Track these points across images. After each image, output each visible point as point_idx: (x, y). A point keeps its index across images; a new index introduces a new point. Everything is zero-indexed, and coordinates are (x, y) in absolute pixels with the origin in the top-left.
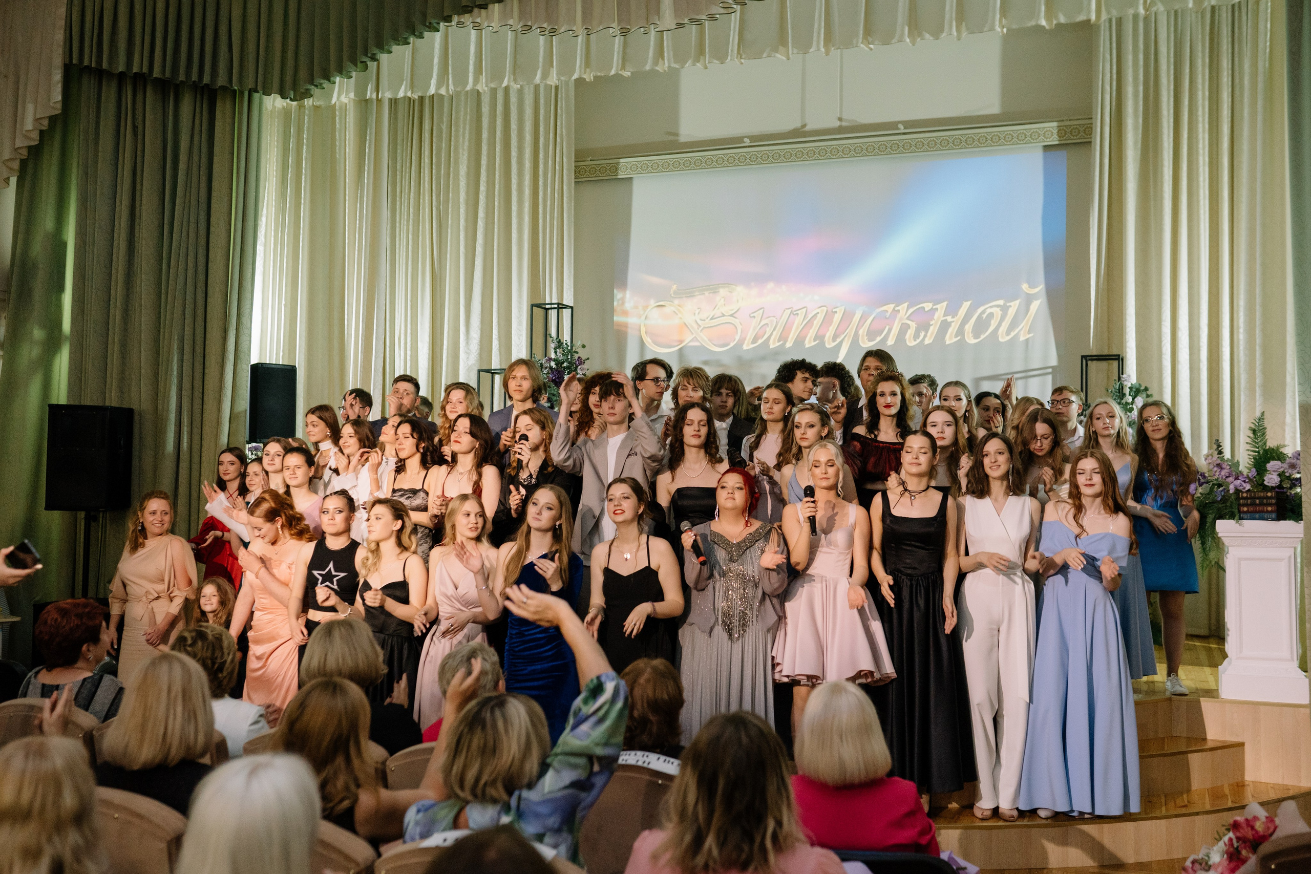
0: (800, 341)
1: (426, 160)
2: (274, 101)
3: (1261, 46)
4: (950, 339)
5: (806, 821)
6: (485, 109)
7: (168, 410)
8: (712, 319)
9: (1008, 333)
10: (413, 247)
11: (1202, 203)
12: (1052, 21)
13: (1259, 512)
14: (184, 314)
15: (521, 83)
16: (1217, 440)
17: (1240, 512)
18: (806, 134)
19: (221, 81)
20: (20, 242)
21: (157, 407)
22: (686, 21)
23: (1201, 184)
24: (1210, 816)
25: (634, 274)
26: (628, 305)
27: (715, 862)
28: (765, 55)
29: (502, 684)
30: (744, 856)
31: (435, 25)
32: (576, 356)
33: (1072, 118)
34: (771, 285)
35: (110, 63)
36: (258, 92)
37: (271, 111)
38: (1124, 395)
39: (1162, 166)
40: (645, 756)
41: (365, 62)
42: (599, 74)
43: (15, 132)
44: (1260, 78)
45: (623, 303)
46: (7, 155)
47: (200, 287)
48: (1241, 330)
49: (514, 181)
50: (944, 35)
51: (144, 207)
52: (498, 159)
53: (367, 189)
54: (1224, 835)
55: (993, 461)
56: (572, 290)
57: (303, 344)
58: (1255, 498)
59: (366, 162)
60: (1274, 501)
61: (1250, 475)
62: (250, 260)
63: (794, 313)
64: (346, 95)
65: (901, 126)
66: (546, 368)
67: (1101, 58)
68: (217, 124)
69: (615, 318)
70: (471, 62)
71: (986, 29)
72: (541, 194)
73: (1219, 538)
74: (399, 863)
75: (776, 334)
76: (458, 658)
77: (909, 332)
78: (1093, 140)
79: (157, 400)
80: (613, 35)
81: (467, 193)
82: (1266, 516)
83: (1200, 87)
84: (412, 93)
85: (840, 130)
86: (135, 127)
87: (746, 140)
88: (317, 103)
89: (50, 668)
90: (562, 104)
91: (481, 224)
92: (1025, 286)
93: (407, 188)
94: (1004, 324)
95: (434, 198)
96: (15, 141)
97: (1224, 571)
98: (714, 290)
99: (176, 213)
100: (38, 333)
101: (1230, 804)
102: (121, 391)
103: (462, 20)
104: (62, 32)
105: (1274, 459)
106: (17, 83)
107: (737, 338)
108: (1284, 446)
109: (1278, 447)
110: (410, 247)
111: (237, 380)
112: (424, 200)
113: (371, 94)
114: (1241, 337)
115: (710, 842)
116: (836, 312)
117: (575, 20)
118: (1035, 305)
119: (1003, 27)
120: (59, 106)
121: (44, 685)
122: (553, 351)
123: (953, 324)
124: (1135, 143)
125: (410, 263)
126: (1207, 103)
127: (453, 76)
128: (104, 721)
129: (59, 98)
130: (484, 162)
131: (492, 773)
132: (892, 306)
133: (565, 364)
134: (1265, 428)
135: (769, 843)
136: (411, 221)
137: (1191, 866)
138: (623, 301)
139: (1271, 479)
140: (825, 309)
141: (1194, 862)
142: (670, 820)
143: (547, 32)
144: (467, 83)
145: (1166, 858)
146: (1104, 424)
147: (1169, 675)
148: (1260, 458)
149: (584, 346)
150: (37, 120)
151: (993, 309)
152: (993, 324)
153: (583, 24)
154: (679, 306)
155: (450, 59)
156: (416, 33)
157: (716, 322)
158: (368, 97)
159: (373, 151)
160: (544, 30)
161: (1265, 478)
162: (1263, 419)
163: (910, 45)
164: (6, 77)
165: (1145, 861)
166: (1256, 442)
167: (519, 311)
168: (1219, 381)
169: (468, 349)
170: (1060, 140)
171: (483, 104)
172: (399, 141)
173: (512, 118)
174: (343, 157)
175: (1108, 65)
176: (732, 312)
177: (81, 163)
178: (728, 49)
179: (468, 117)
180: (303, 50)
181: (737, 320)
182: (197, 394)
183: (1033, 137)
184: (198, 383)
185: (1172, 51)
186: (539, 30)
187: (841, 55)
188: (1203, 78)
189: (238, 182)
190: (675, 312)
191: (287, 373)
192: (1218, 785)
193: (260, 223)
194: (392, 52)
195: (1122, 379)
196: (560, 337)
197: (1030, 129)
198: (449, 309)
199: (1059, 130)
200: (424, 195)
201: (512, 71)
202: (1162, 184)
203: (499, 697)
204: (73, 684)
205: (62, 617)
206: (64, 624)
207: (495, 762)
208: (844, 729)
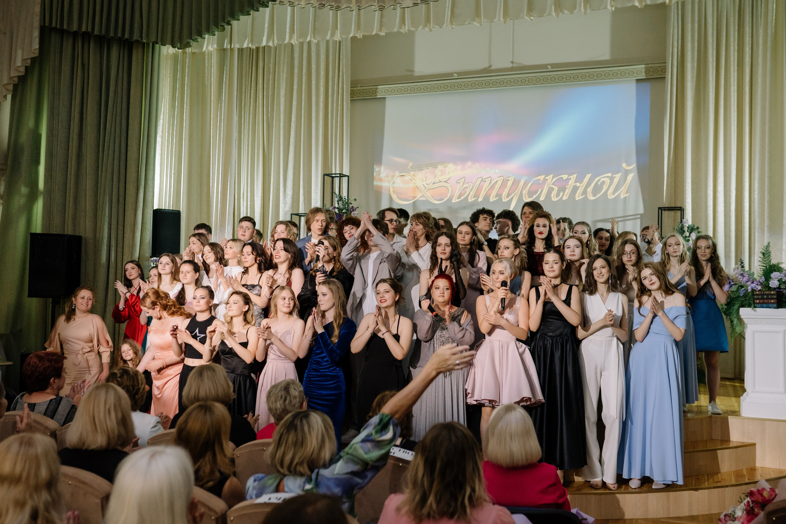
0: (487, 197)
1: (260, 86)
2: (167, 50)
3: (770, 19)
4: (578, 197)
5: (490, 490)
6: (296, 55)
7: (103, 237)
8: (433, 184)
9: (614, 194)
10: (252, 139)
11: (732, 114)
12: (642, 4)
13: (766, 303)
14: (113, 179)
15: (318, 39)
16: (741, 259)
17: (754, 303)
18: (491, 71)
19: (136, 37)
20: (13, 134)
21: (96, 235)
22: (419, 2)
23: (732, 103)
24: (735, 488)
25: (386, 156)
26: (383, 175)
27: (434, 512)
28: (467, 23)
29: (305, 404)
30: (451, 509)
31: (266, 3)
32: (351, 206)
33: (654, 62)
34: (469, 163)
35: (68, 25)
36: (158, 44)
37: (166, 56)
38: (684, 232)
39: (709, 92)
41: (224, 26)
42: (366, 34)
43: (10, 67)
44: (769, 39)
45: (379, 174)
46: (5, 81)
47: (123, 163)
48: (756, 192)
49: (314, 99)
50: (576, 11)
51: (88, 114)
52: (304, 86)
53: (224, 103)
54: (745, 499)
55: (599, 273)
56: (349, 165)
57: (185, 197)
58: (764, 295)
59: (224, 87)
60: (775, 297)
61: (761, 281)
62: (153, 146)
63: (483, 180)
64: (212, 46)
65: (549, 67)
67: (672, 26)
68: (133, 63)
69: (375, 183)
70: (288, 26)
71: (602, 8)
72: (330, 107)
73: (741, 319)
74: (242, 513)
75: (472, 194)
76: (279, 388)
77: (553, 192)
78: (666, 76)
79: (96, 231)
80: (375, 10)
81: (285, 106)
82: (770, 305)
83: (732, 44)
84: (252, 45)
85: (512, 69)
86: (83, 65)
87: (455, 75)
88: (194, 51)
89: (30, 393)
90: (343, 52)
91: (293, 125)
92: (624, 165)
93: (248, 103)
94: (611, 188)
95: (265, 109)
96: (10, 73)
97: (744, 339)
98: (435, 166)
99: (108, 117)
100: (24, 190)
101: (747, 481)
102: (74, 226)
103: (283, 0)
104: (39, 6)
105: (775, 271)
106: (12, 37)
107: (449, 195)
108: (782, 263)
109: (778, 264)
110: (250, 139)
111: (145, 219)
112: (259, 111)
113: (227, 46)
114: (756, 197)
115: (431, 500)
116: (509, 180)
118: (630, 177)
119: (612, 7)
120: (37, 52)
122: (336, 203)
123: (580, 188)
124: (692, 78)
125: (250, 148)
126: (736, 54)
127: (276, 35)
128: (63, 425)
129: (37, 47)
130: (295, 87)
131: (300, 458)
132: (543, 176)
133: (344, 211)
134: (770, 252)
135: (467, 502)
136: (251, 123)
137: (723, 518)
138: (379, 173)
139: (774, 283)
140: (502, 178)
141: (725, 516)
142: (407, 487)
143: (334, 8)
144: (285, 39)
145: (707, 513)
146: (673, 249)
147: (710, 402)
148: (767, 270)
149: (355, 200)
150: (24, 60)
151: (605, 178)
152: (605, 188)
153: (356, 3)
154: (413, 176)
155: (275, 24)
156: (255, 8)
157: (436, 185)
158: (225, 47)
159: (228, 80)
160: (332, 6)
161: (770, 283)
162: (769, 247)
163: (556, 17)
164: (5, 33)
165: (695, 514)
166: (764, 261)
167: (316, 178)
168: (742, 224)
169: (285, 201)
170: (646, 76)
171: (295, 52)
172: (244, 74)
173: (312, 61)
174: (209, 83)
175: (676, 30)
176: (446, 180)
177: (50, 87)
178: (445, 18)
179: (286, 60)
180: (186, 19)
181: (449, 185)
182: (120, 227)
183: (630, 74)
184: (121, 222)
185: (715, 21)
186: (329, 7)
187: (513, 24)
188: (734, 38)
189: (146, 96)
190: (411, 179)
191: (175, 216)
192: (740, 469)
193: (159, 124)
194: (239, 20)
195: (683, 222)
196: (341, 194)
197: (628, 69)
198: (274, 176)
199: (646, 70)
200: (259, 107)
201: (312, 31)
202: (708, 103)
203: (304, 412)
204: (44, 402)
205: (40, 361)
206: (40, 365)
207: (303, 450)
208: (513, 433)
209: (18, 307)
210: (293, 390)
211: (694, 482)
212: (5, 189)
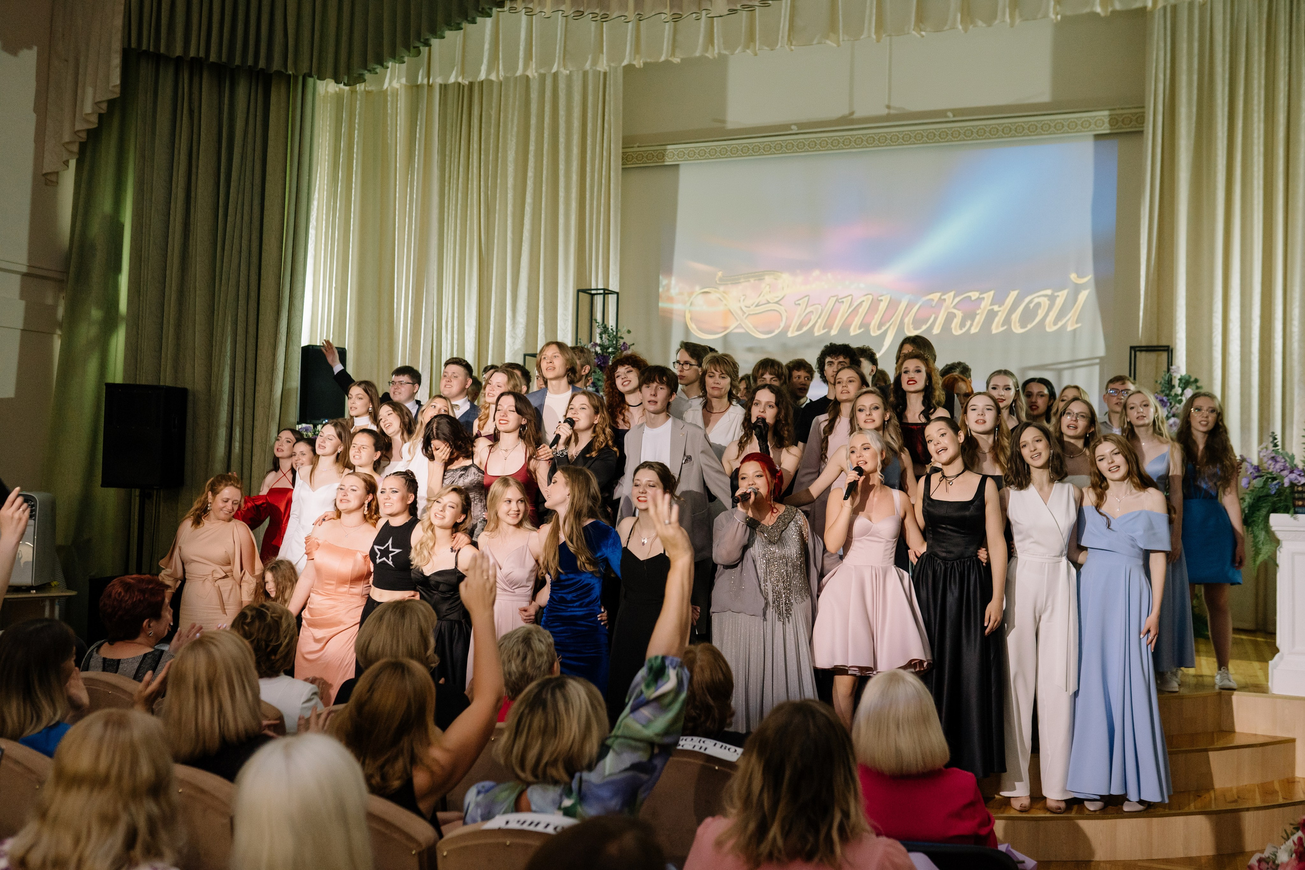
0: (845, 328)
1: (475, 146)
2: (327, 86)
4: (996, 328)
6: (534, 95)
7: (221, 391)
8: (757, 306)
9: (1055, 323)
10: (461, 231)
11: (1256, 193)
12: (1107, 9)
14: (238, 296)
15: (571, 69)
16: (1273, 433)
17: (1295, 506)
18: (853, 122)
19: (276, 66)
20: (79, 223)
21: (210, 387)
22: (739, 7)
23: (1256, 174)
24: (1261, 812)
25: (680, 260)
26: (674, 292)
27: (780, 851)
28: (815, 42)
29: (557, 666)
31: (489, 11)
32: (621, 342)
33: (1124, 107)
34: (816, 273)
35: (168, 46)
36: (312, 77)
37: (324, 96)
38: (1173, 387)
39: (1216, 155)
40: (701, 742)
41: (418, 47)
42: (649, 60)
43: (75, 115)
45: (668, 290)
46: (67, 138)
47: (254, 269)
48: (1295, 322)
49: (562, 166)
50: (997, 22)
51: (199, 190)
52: (546, 145)
53: (418, 174)
54: (1293, 834)
55: (1033, 449)
56: (618, 275)
57: (353, 327)
59: (417, 147)
62: (302, 246)
63: (839, 301)
64: (398, 80)
65: (950, 114)
67: (1155, 47)
68: (272, 108)
69: (661, 305)
70: (522, 48)
71: (1039, 16)
72: (588, 180)
73: (1273, 532)
74: (463, 844)
75: (821, 322)
76: (514, 639)
77: (955, 321)
78: (1145, 129)
79: (210, 380)
80: (665, 20)
81: (515, 179)
83: (1256, 76)
84: (463, 78)
85: (888, 118)
86: (191, 111)
87: (793, 127)
88: (369, 88)
89: (112, 642)
90: (610, 90)
91: (528, 209)
92: (1073, 276)
93: (455, 173)
94: (1051, 314)
95: (482, 183)
96: (74, 125)
97: (1277, 565)
98: (760, 277)
99: (231, 195)
100: (96, 314)
101: (1281, 801)
102: (176, 372)
103: (515, 6)
104: (121, 16)
106: (77, 67)
107: (782, 325)
110: (458, 232)
111: (289, 361)
112: (472, 184)
113: (422, 80)
114: (1295, 329)
115: (775, 831)
116: (882, 300)
117: (627, 6)
118: (1083, 295)
119: (1057, 14)
120: (118, 90)
121: (104, 659)
122: (598, 336)
123: (1000, 314)
124: (1189, 132)
125: (458, 247)
126: (1263, 92)
127: (503, 62)
129: (118, 82)
130: (532, 148)
131: (553, 753)
132: (938, 295)
133: (610, 350)
135: (835, 835)
136: (459, 206)
137: (1257, 864)
138: (668, 287)
140: (870, 297)
141: (1260, 861)
142: (733, 806)
143: (599, 18)
144: (517, 69)
146: (1138, 413)
147: (1220, 669)
149: (629, 332)
150: (97, 104)
151: (1040, 298)
152: (1041, 314)
153: (636, 9)
154: (724, 292)
155: (501, 45)
156: (469, 19)
157: (761, 309)
158: (419, 82)
159: (423, 136)
160: (596, 15)
163: (962, 32)
164: (66, 60)
165: (1194, 855)
167: (566, 297)
168: (1270, 374)
169: (515, 333)
170: (1111, 129)
171: (532, 90)
172: (448, 127)
173: (560, 105)
174: (394, 142)
175: (1162, 54)
176: (777, 300)
177: (138, 146)
178: (778, 34)
179: (517, 103)
180: (357, 35)
181: (782, 308)
182: (250, 375)
183: (1084, 126)
184: (250, 366)
185: (1228, 39)
186: (591, 16)
187: (891, 43)
188: (1260, 65)
189: (291, 166)
190: (720, 299)
192: (1268, 781)
193: (312, 207)
194: (444, 37)
195: (1172, 371)
196: (606, 323)
197: (1081, 118)
198: (496, 293)
199: (1111, 119)
200: (472, 181)
201: (562, 56)
202: (1215, 173)
203: (557, 679)
204: (134, 658)
205: (126, 592)
206: (127, 598)
207: (556, 743)
208: (901, 719)
209: (86, 502)
210: (537, 642)
211: (1192, 802)
212: (66, 311)
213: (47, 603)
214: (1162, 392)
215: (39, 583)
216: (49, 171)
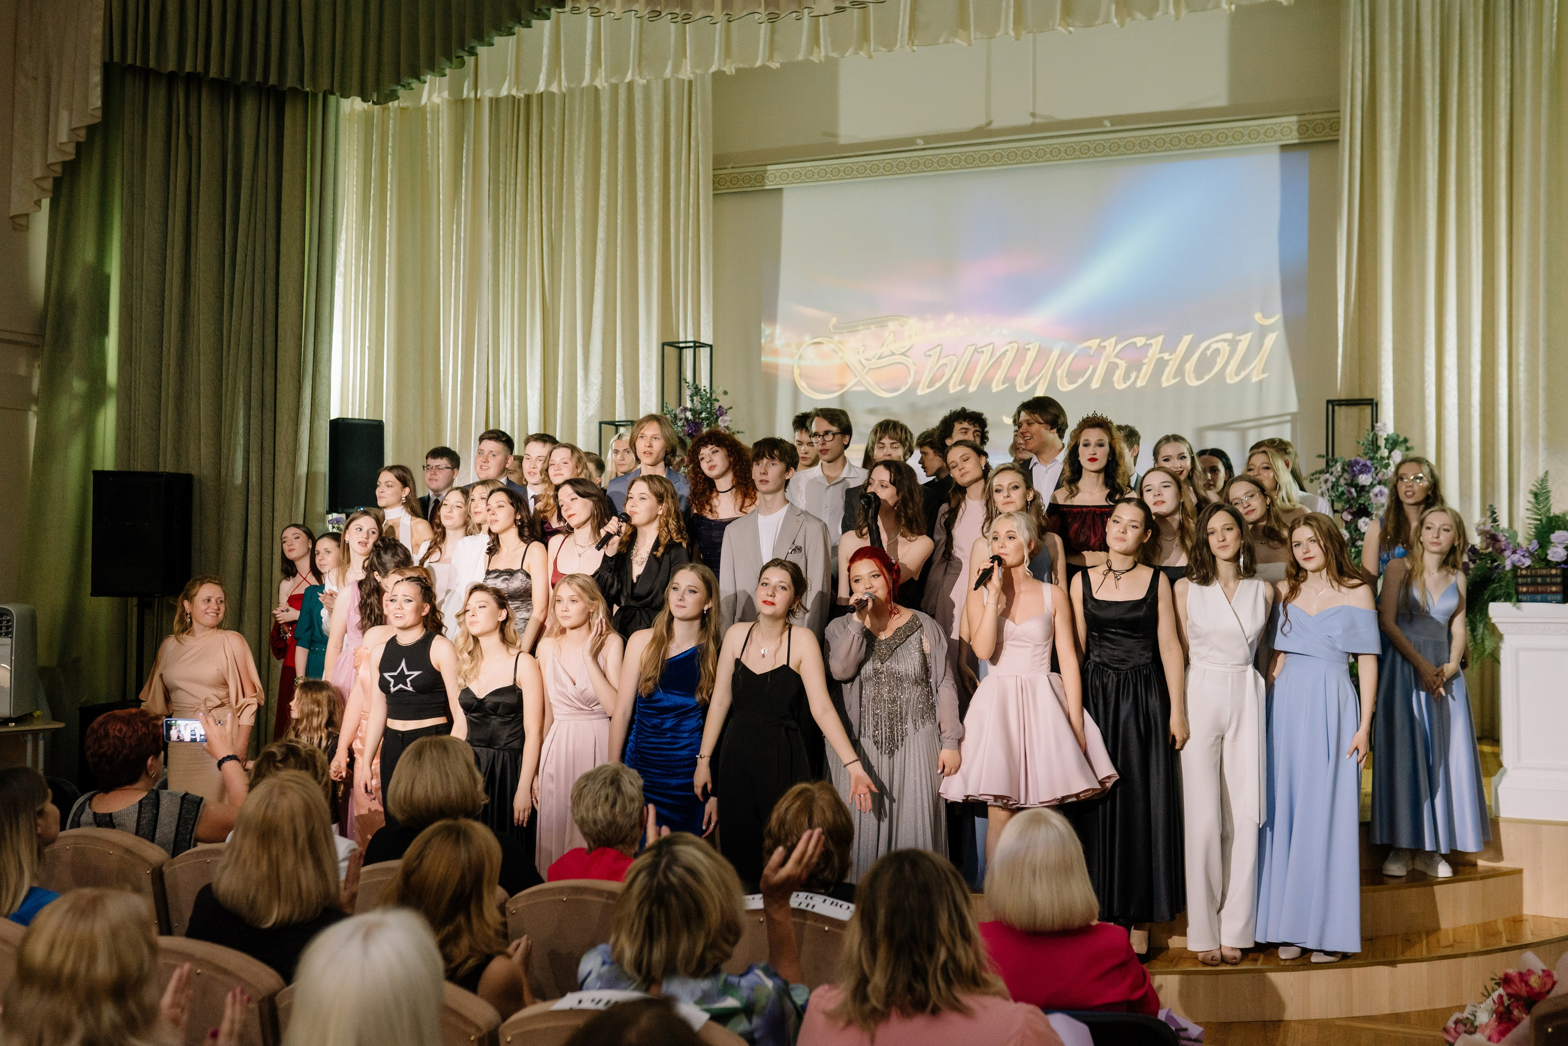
0: (985, 384)
1: (535, 170)
2: (352, 103)
3: (1546, 24)
4: (1167, 380)
6: (605, 107)
7: (233, 477)
8: (879, 358)
9: (1237, 373)
10: (520, 273)
11: (1473, 213)
13: (1542, 593)
14: (251, 360)
15: (648, 78)
16: (1491, 506)
17: (1517, 593)
18: (990, 133)
19: (290, 82)
20: (54, 277)
21: (220, 472)
22: (847, 4)
23: (1473, 191)
24: (1481, 958)
25: (785, 305)
26: (779, 343)
28: (941, 41)
31: (546, 12)
32: (716, 405)
33: (1315, 111)
34: (950, 317)
35: (158, 62)
36: (334, 94)
37: (349, 115)
38: (1378, 448)
39: (1425, 169)
41: (462, 57)
42: (741, 66)
43: (47, 145)
44: (1545, 62)
45: (772, 341)
46: (38, 174)
47: (269, 331)
48: (1522, 368)
49: (640, 194)
50: (1159, 14)
51: (200, 234)
52: (620, 168)
53: (465, 207)
54: (1494, 990)
55: (1221, 539)
56: (711, 325)
57: (392, 394)
58: (1537, 576)
59: (464, 175)
60: (1559, 580)
61: (1530, 548)
62: (327, 296)
63: (978, 351)
64: (439, 93)
65: (1107, 123)
66: (681, 419)
67: (1351, 36)
68: (286, 132)
69: (763, 359)
70: (588, 53)
71: (1210, 6)
72: (672, 209)
73: (1493, 624)
74: (527, 1028)
75: (956, 377)
77: (1118, 372)
78: (1341, 137)
79: (220, 464)
80: (760, 21)
81: (584, 210)
82: (1549, 597)
83: (1472, 71)
84: (518, 90)
85: (1033, 128)
86: (188, 138)
87: (919, 141)
88: (403, 104)
90: (697, 100)
91: (601, 246)
92: (1258, 317)
93: (511, 203)
94: (1232, 362)
95: (544, 215)
96: (47, 157)
97: (1499, 662)
98: (882, 323)
99: (239, 239)
100: (78, 385)
101: (1505, 944)
102: (178, 455)
103: (578, 5)
104: (101, 23)
105: (1559, 529)
106: (48, 85)
107: (910, 381)
110: (516, 276)
111: (315, 439)
112: (532, 218)
113: (468, 93)
114: (1522, 376)
116: (1029, 349)
117: (713, 4)
118: (1271, 339)
119: (1231, 4)
120: (99, 113)
122: (688, 399)
123: (1171, 363)
124: (1393, 140)
125: (516, 294)
126: (1480, 91)
127: (565, 70)
128: (174, 855)
129: (99, 103)
130: (604, 171)
132: (1097, 341)
133: (704, 415)
134: (1549, 492)
136: (517, 243)
137: (1453, 1026)
138: (772, 337)
139: (1556, 553)
140: (1016, 345)
141: (1456, 1022)
143: (679, 19)
144: (583, 78)
145: (1428, 1008)
148: (1543, 527)
149: (725, 393)
150: (73, 130)
151: (1219, 343)
152: (1220, 362)
153: (723, 10)
154: (840, 343)
155: (562, 49)
156: (523, 22)
157: (884, 362)
158: (464, 97)
159: (471, 161)
160: (675, 16)
161: (1549, 552)
162: (1547, 480)
163: (1118, 26)
164: (36, 79)
165: (1402, 1011)
166: (1539, 510)
167: (648, 351)
168: (1494, 430)
169: (588, 397)
170: (1300, 139)
171: (601, 101)
172: (502, 146)
173: (636, 119)
174: (435, 171)
175: (1359, 47)
176: (903, 350)
177: (124, 182)
178: (897, 34)
179: (584, 117)
180: (387, 42)
181: (910, 360)
182: (268, 457)
183: (1268, 135)
184: (268, 444)
185: (1438, 28)
186: (669, 16)
187: (1034, 41)
188: (1476, 59)
189: (312, 202)
190: (834, 350)
191: (373, 431)
192: (1492, 919)
193: (338, 249)
194: (493, 45)
195: (1376, 429)
196: (697, 382)
197: (1264, 125)
198: (564, 348)
199: (1299, 126)
200: (532, 211)
201: (636, 63)
202: (1425, 191)
204: (131, 807)
206: (127, 737)
208: (1038, 867)
209: (73, 613)
210: (628, 785)
211: (1399, 949)
212: (42, 383)
213: (30, 737)
214: (1366, 454)
215: (19, 714)
216: (18, 213)
